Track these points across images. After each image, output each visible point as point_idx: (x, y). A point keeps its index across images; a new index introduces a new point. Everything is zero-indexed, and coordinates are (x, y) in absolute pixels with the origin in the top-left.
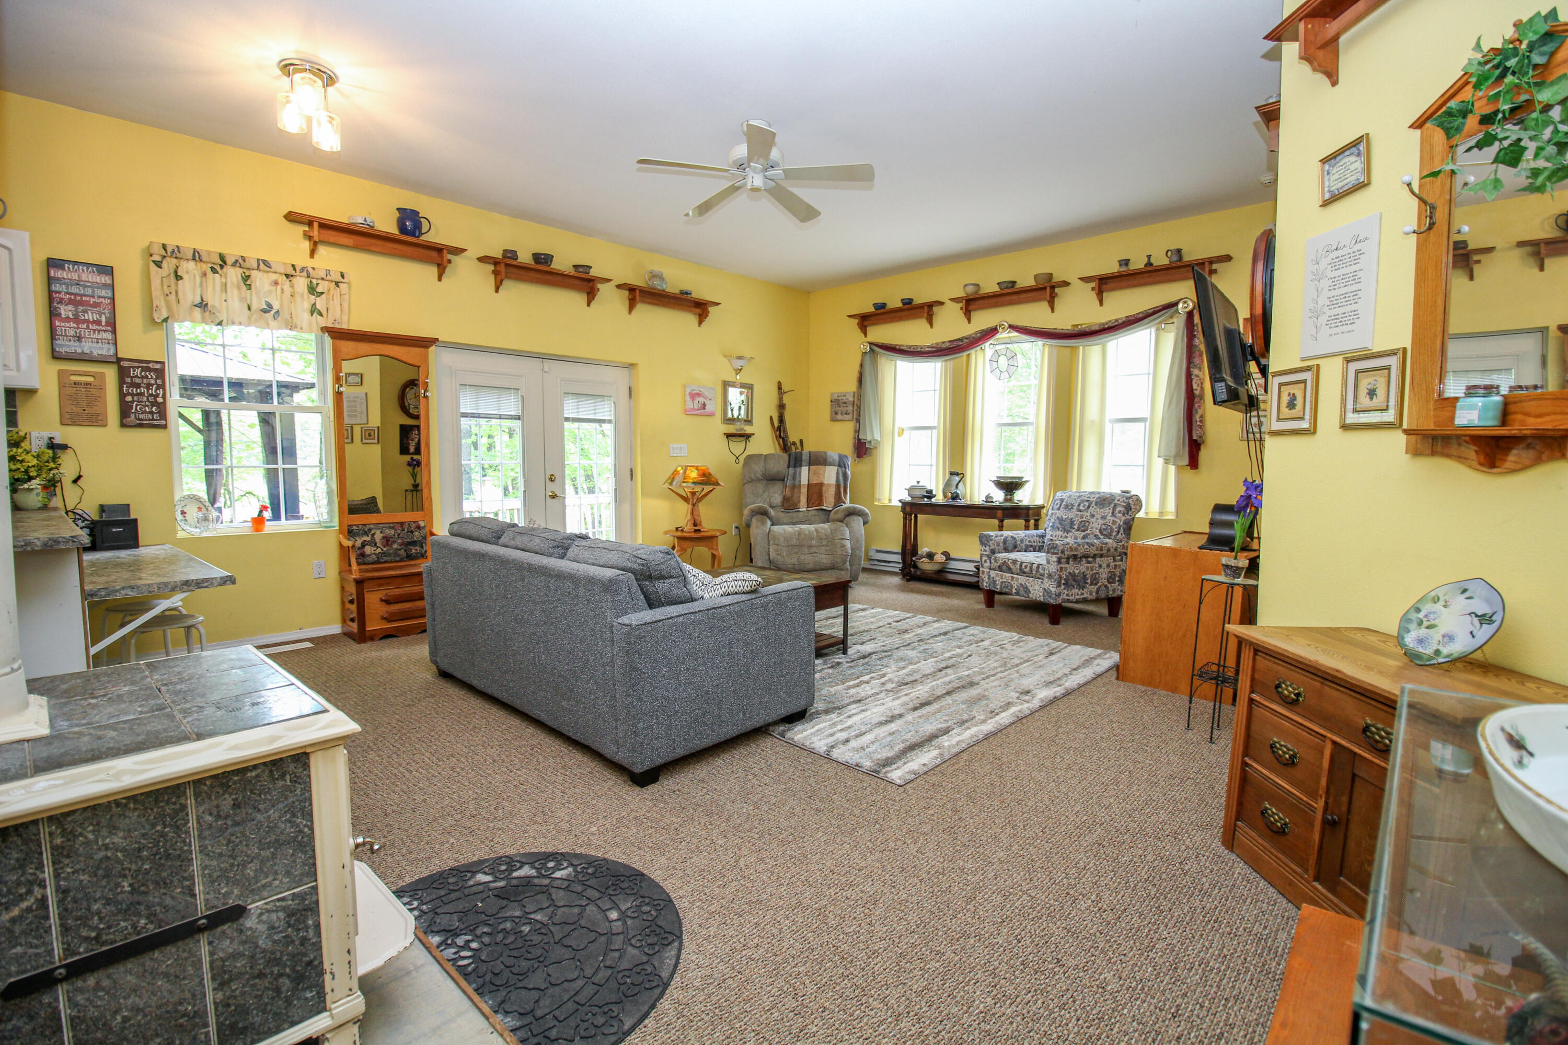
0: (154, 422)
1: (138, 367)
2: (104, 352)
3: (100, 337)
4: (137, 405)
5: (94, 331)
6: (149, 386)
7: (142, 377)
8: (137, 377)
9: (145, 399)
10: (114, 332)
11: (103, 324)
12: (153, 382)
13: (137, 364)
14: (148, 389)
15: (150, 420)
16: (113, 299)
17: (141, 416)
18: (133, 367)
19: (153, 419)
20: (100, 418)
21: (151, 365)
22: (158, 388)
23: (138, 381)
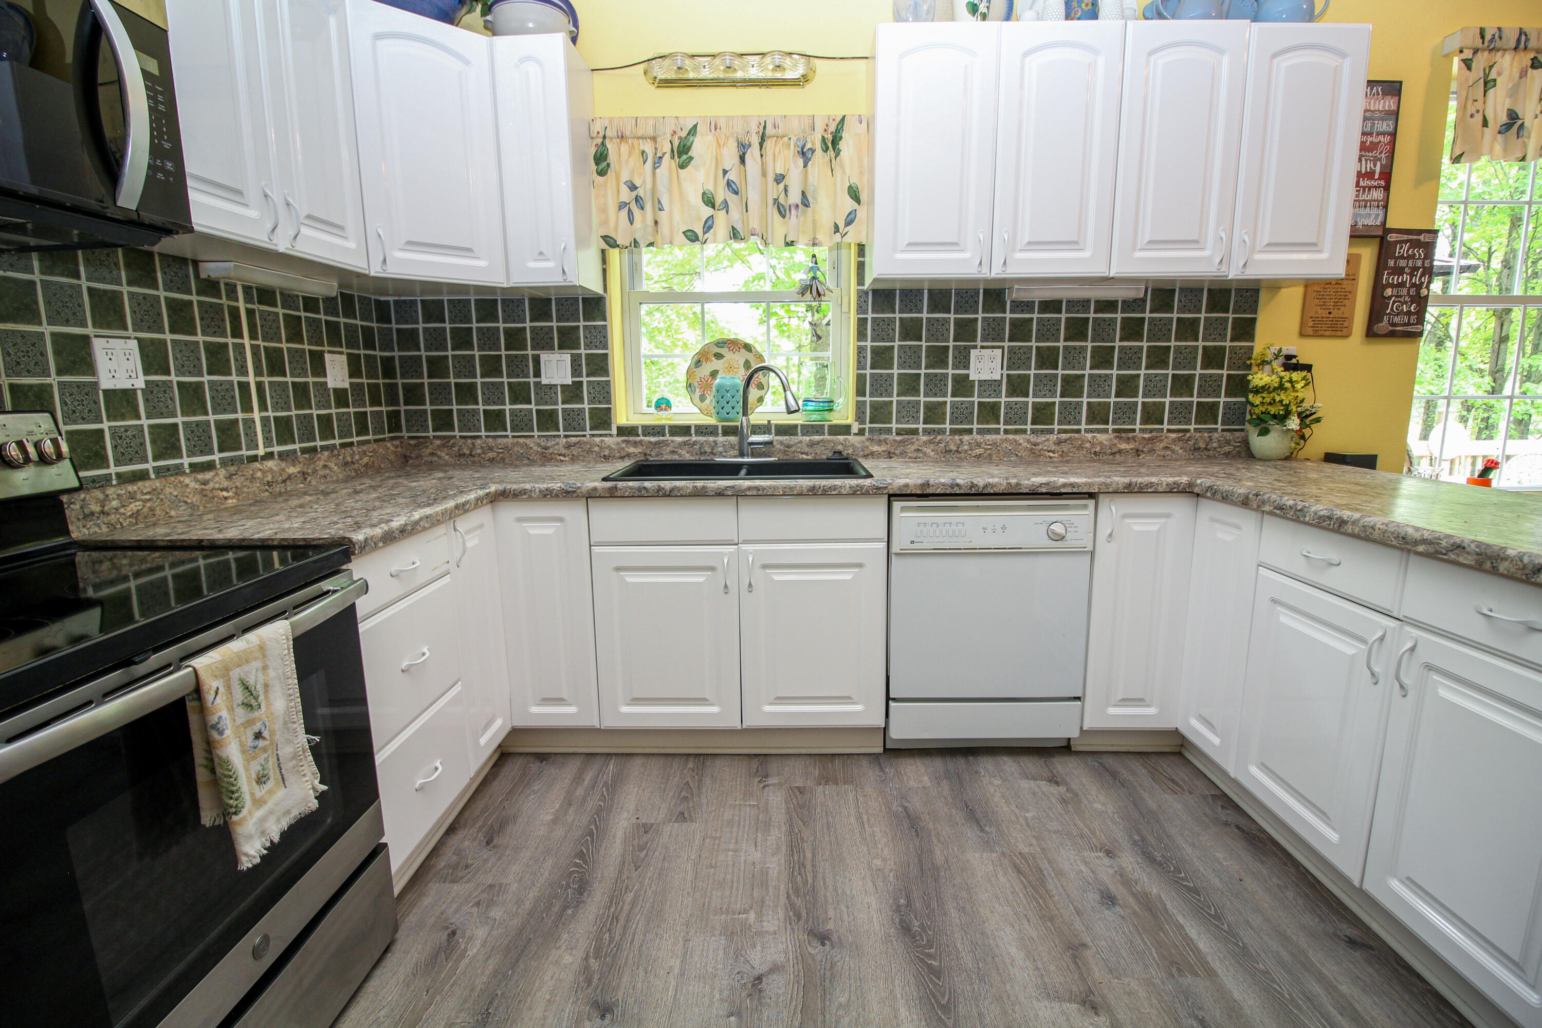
0: (1409, 329)
1: (1407, 241)
2: (1370, 222)
3: (1369, 198)
4: (1394, 302)
5: (1364, 188)
6: (1415, 269)
7: (1409, 257)
8: (1402, 257)
9: (1405, 291)
10: (1387, 188)
11: (1377, 176)
12: (1419, 263)
13: (1405, 237)
14: (1412, 276)
15: (1404, 325)
16: (1394, 135)
17: (1396, 320)
18: (1401, 242)
19: (1409, 324)
20: (1346, 324)
21: (1422, 237)
22: (1423, 275)
23: (1402, 263)
